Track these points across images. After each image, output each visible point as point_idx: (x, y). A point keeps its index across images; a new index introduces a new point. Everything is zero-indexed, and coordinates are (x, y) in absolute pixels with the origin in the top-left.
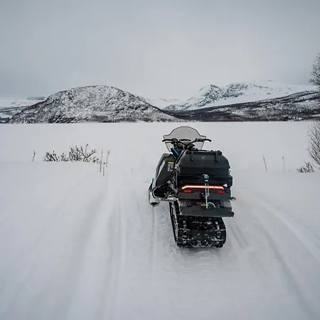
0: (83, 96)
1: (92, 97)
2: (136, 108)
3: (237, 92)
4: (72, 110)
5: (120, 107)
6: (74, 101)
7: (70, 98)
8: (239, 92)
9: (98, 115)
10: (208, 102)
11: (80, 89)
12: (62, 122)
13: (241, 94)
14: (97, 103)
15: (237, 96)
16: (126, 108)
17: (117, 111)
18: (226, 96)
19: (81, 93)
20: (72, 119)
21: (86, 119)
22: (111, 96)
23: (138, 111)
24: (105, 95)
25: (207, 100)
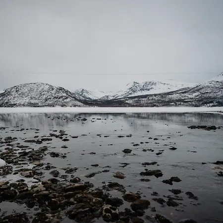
0: (25, 90)
1: (31, 90)
2: (59, 98)
3: (149, 87)
4: (16, 99)
5: (48, 97)
6: (19, 93)
7: (17, 91)
8: (150, 87)
9: (33, 102)
10: (130, 94)
11: (25, 85)
12: (8, 106)
13: (152, 88)
14: (33, 94)
15: (149, 90)
16: (52, 98)
17: (46, 100)
18: (142, 90)
19: (24, 88)
20: (15, 105)
21: (24, 105)
22: (44, 90)
23: (61, 100)
24: (40, 89)
25: (130, 92)
